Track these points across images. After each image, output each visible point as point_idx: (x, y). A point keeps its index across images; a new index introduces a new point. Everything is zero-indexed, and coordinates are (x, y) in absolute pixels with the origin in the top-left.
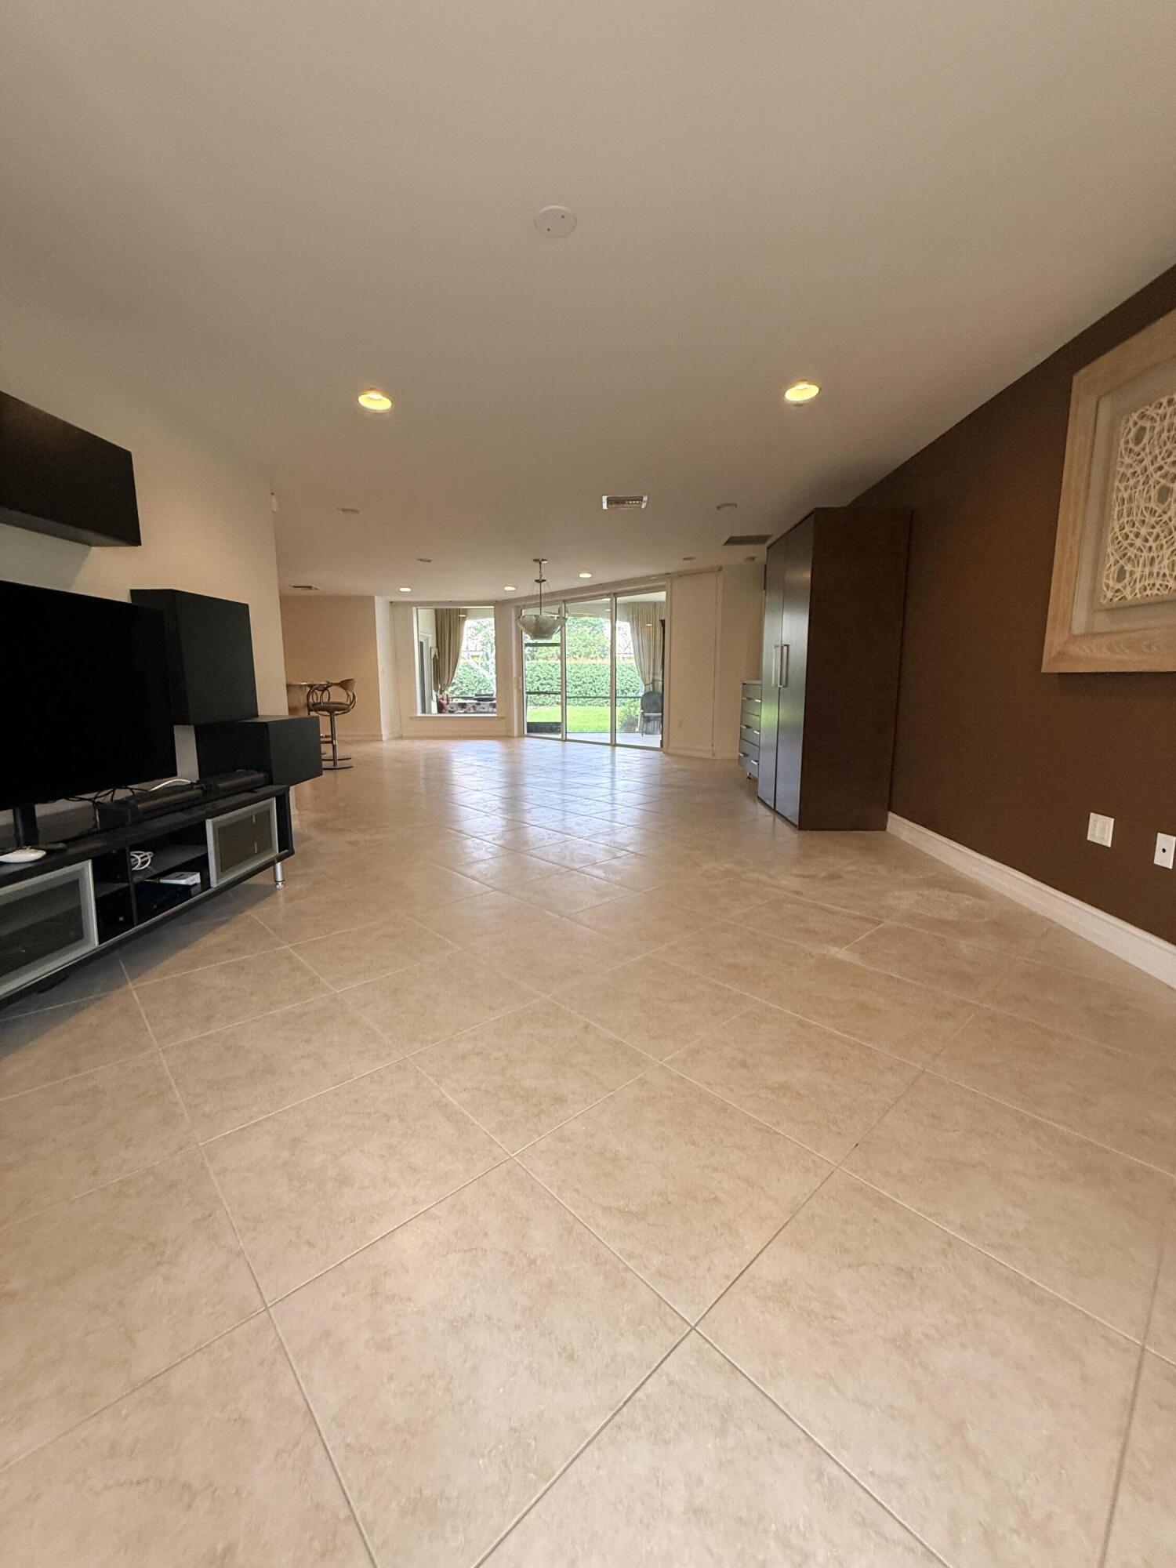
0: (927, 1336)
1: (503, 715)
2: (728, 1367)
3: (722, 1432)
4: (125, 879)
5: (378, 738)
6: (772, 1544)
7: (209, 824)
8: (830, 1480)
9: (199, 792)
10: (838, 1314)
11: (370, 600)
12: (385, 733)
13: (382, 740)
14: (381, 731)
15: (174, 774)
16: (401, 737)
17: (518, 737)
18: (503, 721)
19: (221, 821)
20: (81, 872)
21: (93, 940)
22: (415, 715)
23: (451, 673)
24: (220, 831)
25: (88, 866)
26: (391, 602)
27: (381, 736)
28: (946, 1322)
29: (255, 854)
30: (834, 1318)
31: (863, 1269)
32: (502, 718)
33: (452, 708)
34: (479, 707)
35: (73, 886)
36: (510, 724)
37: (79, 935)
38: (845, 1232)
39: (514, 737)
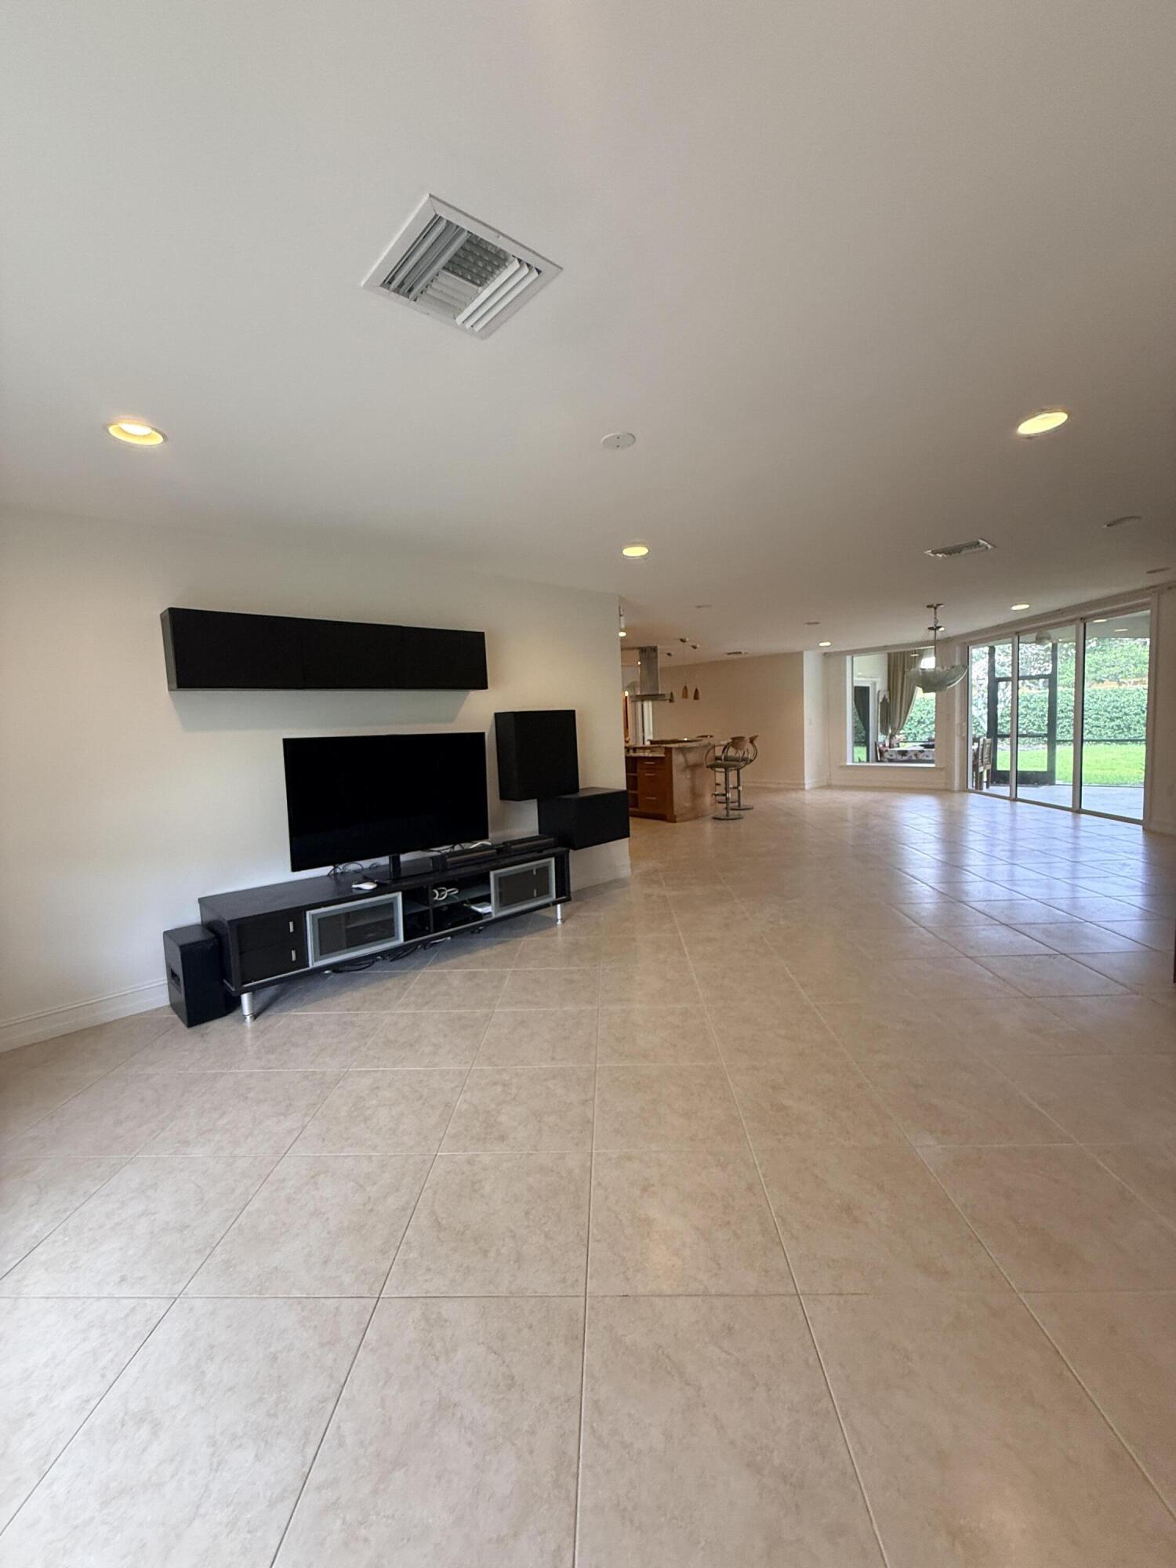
0: (462, 1418)
1: (943, 766)
2: (364, 1326)
3: (322, 1345)
4: (427, 905)
5: (800, 787)
6: (275, 1396)
7: (492, 874)
8: (322, 1407)
9: (495, 851)
10: (442, 1360)
11: (798, 656)
12: (808, 782)
13: (803, 789)
14: (804, 779)
15: (486, 837)
16: (829, 787)
17: (960, 791)
18: (943, 773)
19: (501, 874)
20: (395, 898)
21: (400, 940)
22: (843, 764)
23: (902, 717)
24: (500, 880)
25: (399, 895)
26: (825, 654)
27: (804, 784)
28: (484, 1426)
29: (533, 897)
30: (437, 1359)
31: (492, 1356)
32: (942, 769)
33: (891, 756)
34: (922, 754)
35: (390, 906)
36: (950, 776)
37: (391, 934)
38: (519, 1330)
39: (953, 792)
